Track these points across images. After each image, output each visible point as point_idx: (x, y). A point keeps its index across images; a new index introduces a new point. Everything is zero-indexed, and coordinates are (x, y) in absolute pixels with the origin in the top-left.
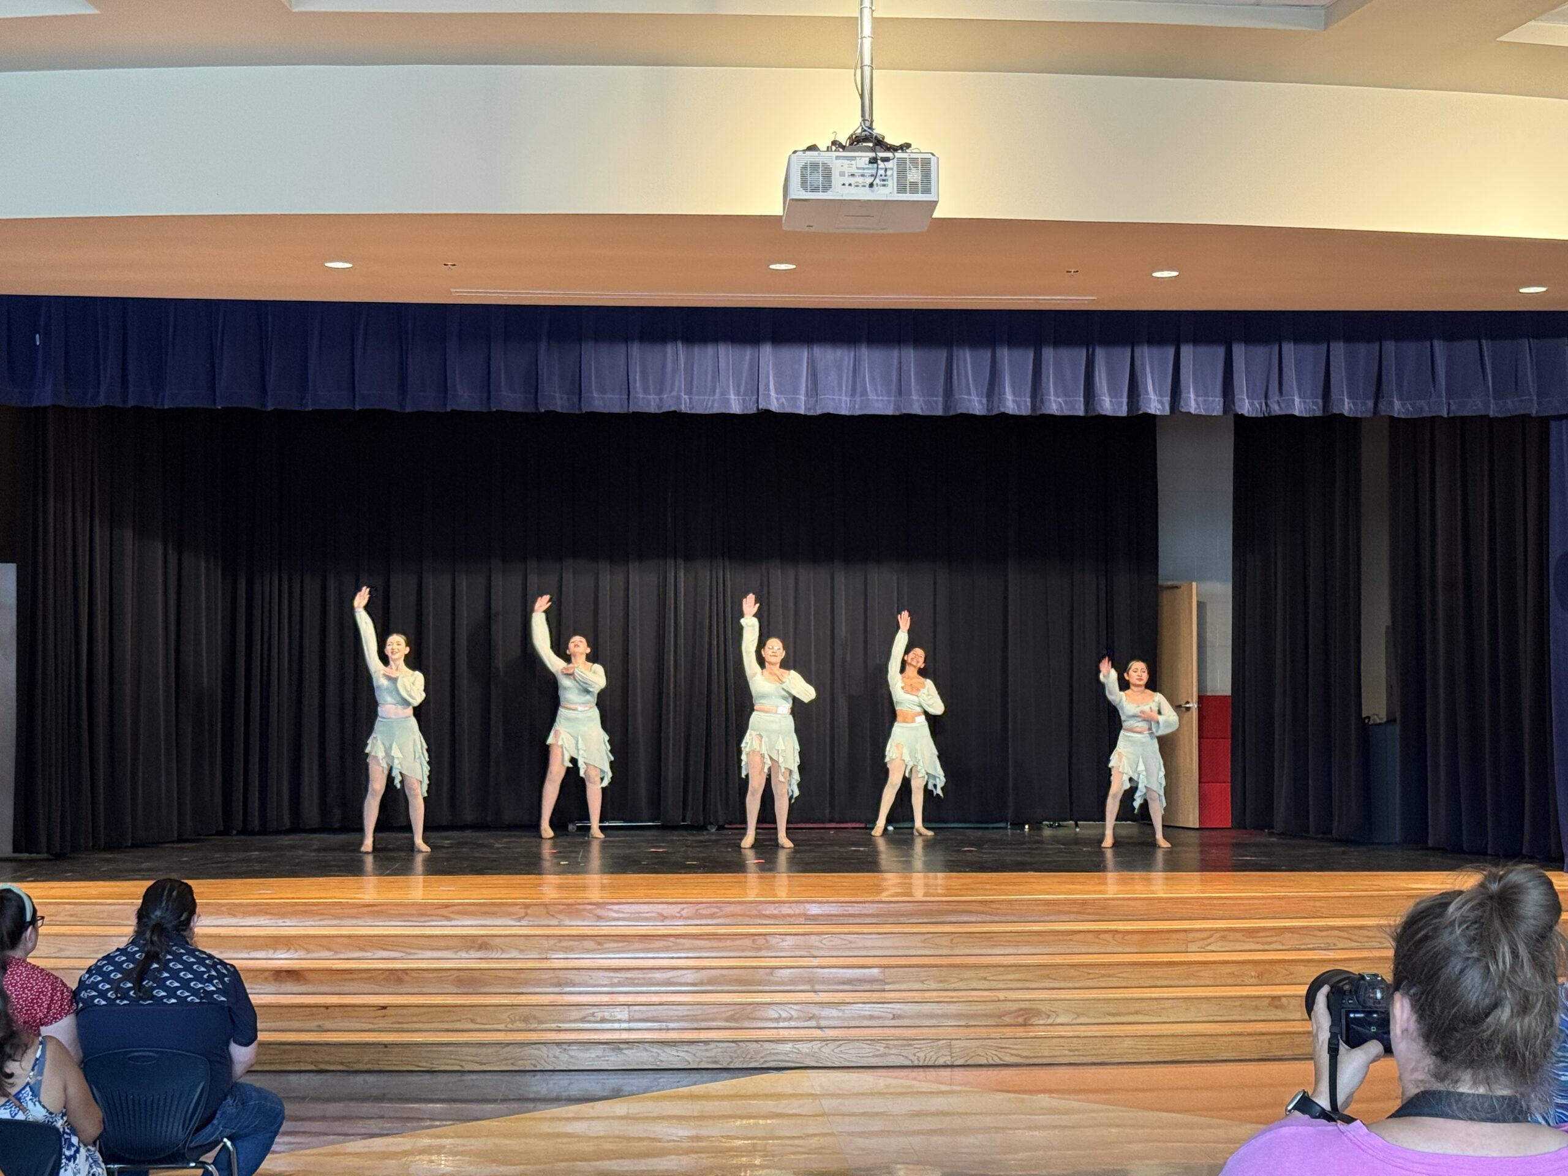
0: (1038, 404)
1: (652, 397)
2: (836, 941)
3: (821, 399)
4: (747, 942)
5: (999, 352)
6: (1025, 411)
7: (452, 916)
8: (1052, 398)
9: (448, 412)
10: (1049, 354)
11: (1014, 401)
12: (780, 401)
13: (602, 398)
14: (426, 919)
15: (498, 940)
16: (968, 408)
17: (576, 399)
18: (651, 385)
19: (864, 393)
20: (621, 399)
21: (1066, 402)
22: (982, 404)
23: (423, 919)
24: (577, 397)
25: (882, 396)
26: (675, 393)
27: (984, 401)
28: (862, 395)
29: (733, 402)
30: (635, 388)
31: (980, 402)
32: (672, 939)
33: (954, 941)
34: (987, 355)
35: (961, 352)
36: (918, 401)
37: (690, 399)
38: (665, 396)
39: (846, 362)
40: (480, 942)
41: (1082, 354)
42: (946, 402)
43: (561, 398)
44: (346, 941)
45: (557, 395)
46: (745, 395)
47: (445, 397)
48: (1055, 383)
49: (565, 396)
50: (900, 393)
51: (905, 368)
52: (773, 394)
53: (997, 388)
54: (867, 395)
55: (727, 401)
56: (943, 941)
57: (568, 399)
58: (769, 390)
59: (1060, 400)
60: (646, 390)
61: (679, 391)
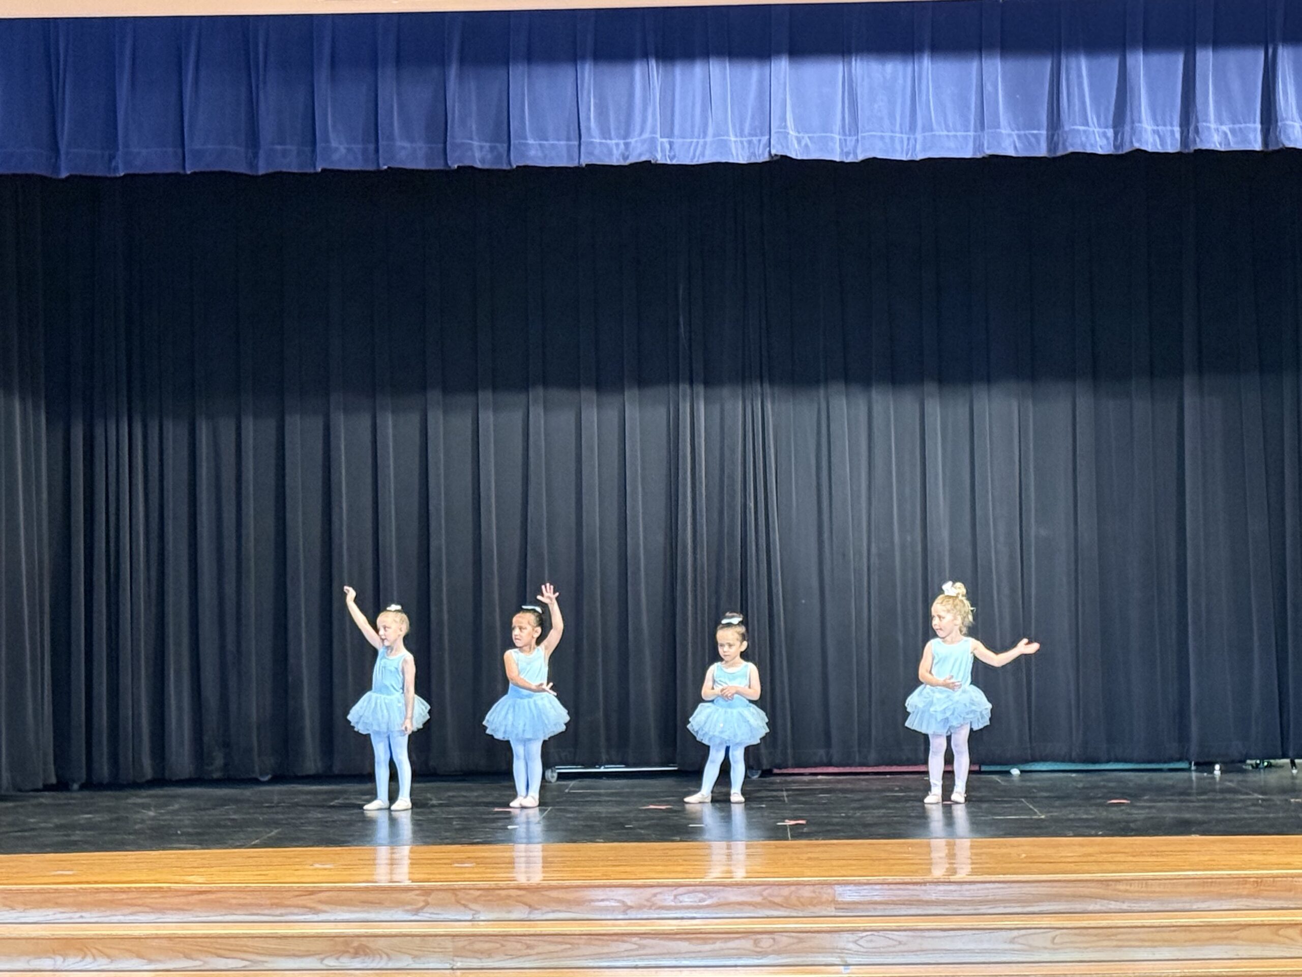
0: (1191, 135)
1: (614, 142)
2: (880, 941)
3: (863, 138)
4: (747, 944)
5: (1131, 60)
6: (1172, 146)
7: (321, 907)
8: (1213, 126)
9: (316, 174)
10: (1206, 58)
11: (1155, 132)
12: (803, 144)
13: (540, 145)
14: (283, 911)
15: (381, 942)
16: (1083, 145)
17: (502, 148)
18: (612, 126)
19: (928, 128)
20: (569, 148)
21: (1233, 131)
22: (1107, 139)
23: (279, 912)
24: (505, 145)
25: (956, 131)
26: (646, 135)
27: (1110, 133)
28: (924, 130)
29: (733, 146)
30: (589, 129)
31: (1105, 135)
32: (635, 939)
33: (1056, 941)
34: (1111, 64)
35: (1073, 62)
36: (1010, 135)
37: (671, 144)
38: (632, 141)
39: (900, 81)
40: (355, 944)
41: (1256, 58)
42: (1053, 135)
43: (481, 148)
44: (165, 943)
45: (476, 143)
46: (750, 135)
47: (314, 151)
48: (1216, 102)
49: (487, 145)
50: (981, 124)
51: (988, 87)
52: (792, 133)
53: (1128, 113)
54: (932, 130)
55: (724, 145)
56: (1040, 940)
57: (492, 149)
58: (785, 127)
59: (1225, 128)
60: (605, 133)
61: (653, 131)
